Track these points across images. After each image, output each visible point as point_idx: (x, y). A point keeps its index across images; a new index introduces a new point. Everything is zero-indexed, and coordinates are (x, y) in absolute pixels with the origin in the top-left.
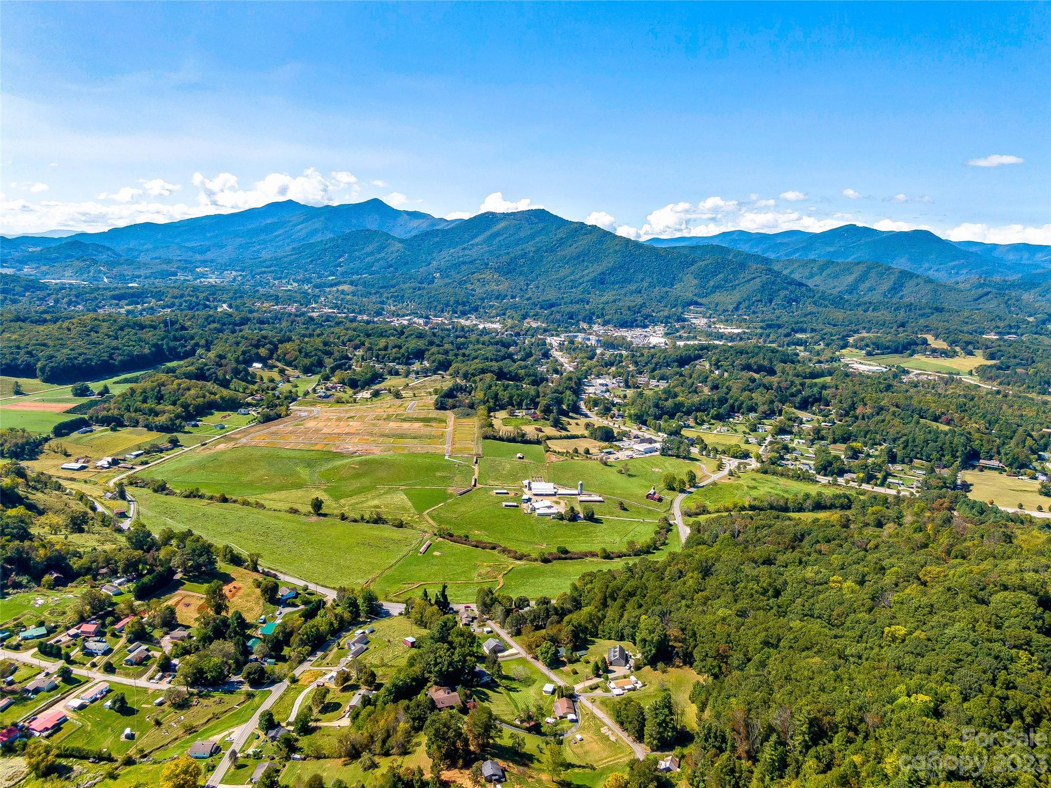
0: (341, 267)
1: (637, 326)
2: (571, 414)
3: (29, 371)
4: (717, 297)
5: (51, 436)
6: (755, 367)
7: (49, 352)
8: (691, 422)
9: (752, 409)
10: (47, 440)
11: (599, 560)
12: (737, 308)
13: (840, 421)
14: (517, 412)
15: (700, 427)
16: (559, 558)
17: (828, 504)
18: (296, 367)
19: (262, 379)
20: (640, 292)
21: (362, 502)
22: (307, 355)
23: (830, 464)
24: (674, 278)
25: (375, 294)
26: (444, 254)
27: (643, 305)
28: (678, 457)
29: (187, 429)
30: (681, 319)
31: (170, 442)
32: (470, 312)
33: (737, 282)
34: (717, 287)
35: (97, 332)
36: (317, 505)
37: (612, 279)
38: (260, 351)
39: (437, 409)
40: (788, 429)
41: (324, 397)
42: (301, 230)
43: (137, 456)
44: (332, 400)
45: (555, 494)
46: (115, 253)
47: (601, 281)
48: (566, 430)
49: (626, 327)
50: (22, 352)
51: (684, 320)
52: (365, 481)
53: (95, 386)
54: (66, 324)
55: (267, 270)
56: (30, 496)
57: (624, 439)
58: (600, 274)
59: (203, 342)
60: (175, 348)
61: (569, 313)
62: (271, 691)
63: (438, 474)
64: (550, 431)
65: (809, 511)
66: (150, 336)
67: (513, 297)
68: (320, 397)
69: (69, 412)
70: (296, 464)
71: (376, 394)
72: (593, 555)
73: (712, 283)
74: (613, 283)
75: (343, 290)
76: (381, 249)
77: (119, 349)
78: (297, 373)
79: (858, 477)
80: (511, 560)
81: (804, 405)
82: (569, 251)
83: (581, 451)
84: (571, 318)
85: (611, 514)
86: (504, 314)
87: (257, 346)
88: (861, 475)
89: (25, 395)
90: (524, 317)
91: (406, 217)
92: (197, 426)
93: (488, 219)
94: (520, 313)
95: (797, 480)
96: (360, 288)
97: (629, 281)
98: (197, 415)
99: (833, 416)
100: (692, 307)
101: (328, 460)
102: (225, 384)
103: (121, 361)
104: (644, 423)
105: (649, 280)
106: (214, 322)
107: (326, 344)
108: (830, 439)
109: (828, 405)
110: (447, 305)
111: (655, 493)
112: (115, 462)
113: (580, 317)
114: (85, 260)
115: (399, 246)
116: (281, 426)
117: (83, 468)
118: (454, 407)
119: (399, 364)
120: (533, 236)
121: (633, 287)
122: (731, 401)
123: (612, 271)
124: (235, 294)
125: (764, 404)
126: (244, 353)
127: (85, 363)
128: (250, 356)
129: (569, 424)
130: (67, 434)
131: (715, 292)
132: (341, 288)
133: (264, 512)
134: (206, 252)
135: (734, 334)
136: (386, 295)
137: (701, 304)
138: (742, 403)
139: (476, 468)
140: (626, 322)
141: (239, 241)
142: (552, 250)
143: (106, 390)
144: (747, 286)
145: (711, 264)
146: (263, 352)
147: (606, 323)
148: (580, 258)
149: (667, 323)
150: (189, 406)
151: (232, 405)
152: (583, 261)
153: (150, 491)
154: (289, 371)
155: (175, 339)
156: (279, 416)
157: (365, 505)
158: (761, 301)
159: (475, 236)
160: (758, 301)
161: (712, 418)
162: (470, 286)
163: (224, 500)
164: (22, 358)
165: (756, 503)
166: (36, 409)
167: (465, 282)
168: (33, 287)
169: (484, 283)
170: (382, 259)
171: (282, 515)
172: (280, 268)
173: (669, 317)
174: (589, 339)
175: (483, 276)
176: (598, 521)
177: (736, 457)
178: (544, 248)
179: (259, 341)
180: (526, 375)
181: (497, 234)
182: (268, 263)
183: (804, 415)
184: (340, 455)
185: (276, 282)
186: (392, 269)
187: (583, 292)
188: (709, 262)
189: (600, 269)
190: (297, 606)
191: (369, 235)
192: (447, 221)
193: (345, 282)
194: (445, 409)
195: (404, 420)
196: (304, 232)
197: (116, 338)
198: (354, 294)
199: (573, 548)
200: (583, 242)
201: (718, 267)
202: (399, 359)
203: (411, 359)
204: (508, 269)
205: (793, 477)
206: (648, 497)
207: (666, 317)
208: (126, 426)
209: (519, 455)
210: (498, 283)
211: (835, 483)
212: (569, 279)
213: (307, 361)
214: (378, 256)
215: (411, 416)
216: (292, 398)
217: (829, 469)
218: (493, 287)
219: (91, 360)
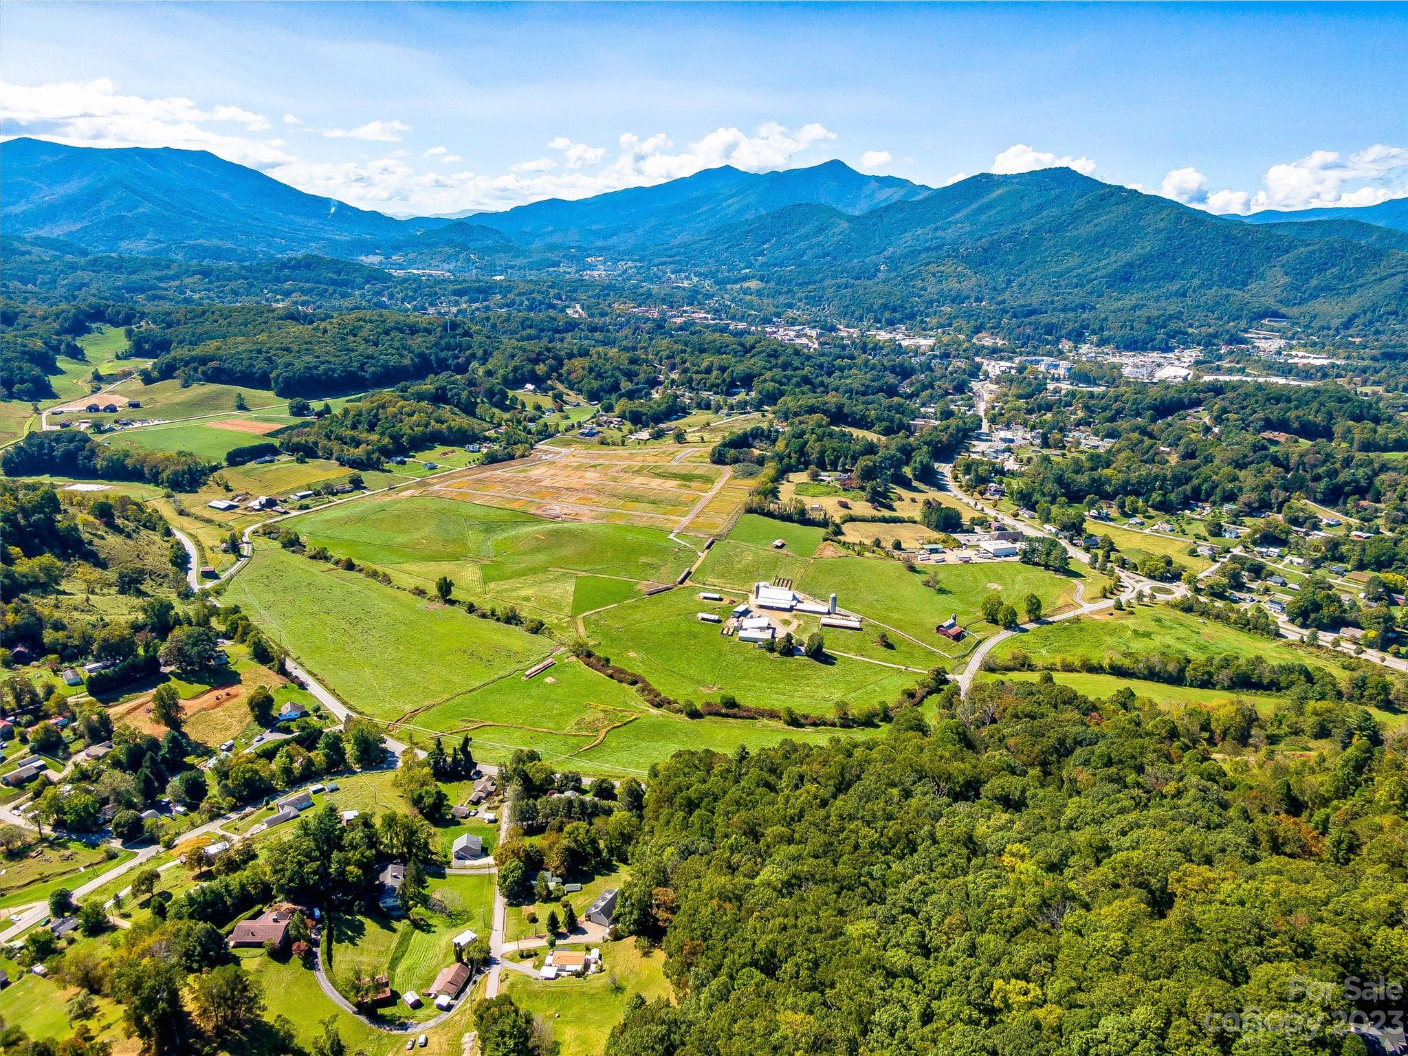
0: (764, 255)
1: (1154, 349)
2: (915, 483)
3: (262, 382)
4: (1320, 306)
5: (225, 464)
6: (1296, 425)
7: (289, 358)
8: (1114, 512)
9: (1230, 497)
10: (215, 469)
11: (781, 725)
12: (1347, 325)
13: (1392, 530)
14: (824, 475)
15: (1126, 520)
16: (718, 714)
17: (1265, 681)
18: (580, 391)
19: (523, 405)
20: (1184, 295)
21: (518, 589)
22: (600, 376)
23: (1317, 607)
24: (1250, 273)
25: (786, 293)
26: (907, 237)
27: (1179, 316)
28: (1047, 567)
29: (387, 466)
30: (1234, 340)
31: (350, 482)
32: (901, 321)
33: (1361, 281)
34: (1322, 289)
35: (355, 335)
36: (445, 587)
37: (1144, 273)
38: (537, 367)
39: (714, 462)
40: (1283, 536)
41: (586, 435)
42: (729, 206)
43: (303, 497)
44: (596, 438)
45: (791, 609)
46: (503, 238)
47: (1124, 278)
48: (890, 508)
49: (1135, 349)
50: (262, 357)
51: (1242, 341)
52: (541, 558)
53: (316, 405)
54: (323, 325)
55: (668, 259)
56: (96, 541)
57: (977, 529)
58: (1125, 266)
59: (480, 353)
60: (446, 359)
61: (1046, 325)
62: (137, 854)
63: (643, 560)
64: (862, 507)
65: (1223, 688)
66: (418, 343)
67: (979, 300)
68: (582, 434)
69: (270, 435)
70: (472, 527)
71: (658, 435)
72: (773, 715)
73: (1314, 282)
74: (1144, 280)
75: (749, 288)
76: (821, 230)
77: (373, 358)
78: (581, 399)
79: (1365, 636)
80: (645, 706)
81: (1332, 498)
82: (1084, 230)
83: (888, 544)
84: (1049, 333)
85: (861, 651)
86: (950, 325)
87: (536, 361)
88: (1372, 634)
89: (248, 410)
90: (978, 330)
91: (874, 184)
92: (403, 463)
93: (982, 183)
94: (972, 322)
95: (1241, 629)
96: (772, 284)
97: (1173, 277)
98: (411, 449)
99: (1378, 522)
100: (1266, 321)
101: (516, 524)
102: (469, 410)
103: (374, 374)
104: (1032, 507)
105: (1204, 275)
106: (531, 327)
107: (633, 361)
108: (1354, 559)
109: (1378, 501)
110: (869, 310)
111: (952, 626)
112: (271, 503)
113: (1064, 332)
114: (455, 246)
115: (844, 225)
116: (499, 472)
117: (231, 507)
118: (736, 461)
119: (716, 393)
120: (1040, 208)
121: (1175, 286)
122: (1195, 482)
123: (1146, 260)
124: (602, 291)
125: (1253, 490)
126: (515, 369)
127: (326, 374)
128: (523, 374)
129: (900, 499)
130: (243, 463)
131: (1316, 297)
132: (746, 285)
133: (387, 590)
134: (612, 235)
135: (1314, 367)
136: (799, 295)
137: (1284, 316)
138: (1214, 487)
139: (703, 555)
140: (1136, 342)
141: (653, 222)
142: (1058, 228)
143: (327, 410)
144: (1377, 288)
145: (1321, 250)
146: (541, 369)
147: (1102, 342)
148: (1098, 242)
149: (1206, 346)
150: (402, 436)
151: (461, 439)
152: (1103, 246)
153: (277, 544)
154: (572, 397)
155: (448, 347)
156: (512, 457)
157: (514, 594)
158: (1395, 313)
159: (957, 210)
160: (1391, 314)
161: (1154, 507)
162: (919, 284)
163: (350, 566)
164: (260, 365)
165: (1127, 663)
166: (240, 429)
167: (914, 277)
168: (376, 279)
169: (941, 278)
170: (818, 244)
171: (403, 596)
172: (684, 259)
173: (1215, 336)
174: (1056, 366)
175: (941, 268)
176: (828, 660)
177: (1153, 578)
178: (1047, 226)
179: (540, 353)
180: (878, 419)
181: (990, 206)
182: (674, 251)
183: (1326, 515)
184: (536, 519)
185: (673, 276)
186: (828, 259)
187: (1091, 293)
188: (1316, 247)
189: (1125, 256)
190: (291, 732)
191: (808, 210)
192: (930, 189)
193: (754, 277)
194: (723, 463)
195: (659, 475)
196: (733, 208)
197: (376, 344)
198: (759, 293)
199: (747, 700)
200: (1109, 217)
201: (1332, 256)
202: (718, 386)
203: (737, 387)
204: (982, 259)
205: (1236, 623)
206: (939, 628)
207: (1211, 335)
208: (319, 457)
209: (778, 542)
210: (961, 277)
211: (1313, 643)
212: (1074, 273)
213: (596, 384)
214: (814, 241)
215: (670, 470)
216: (546, 434)
217: (1313, 616)
218: (953, 284)
219: (334, 371)
